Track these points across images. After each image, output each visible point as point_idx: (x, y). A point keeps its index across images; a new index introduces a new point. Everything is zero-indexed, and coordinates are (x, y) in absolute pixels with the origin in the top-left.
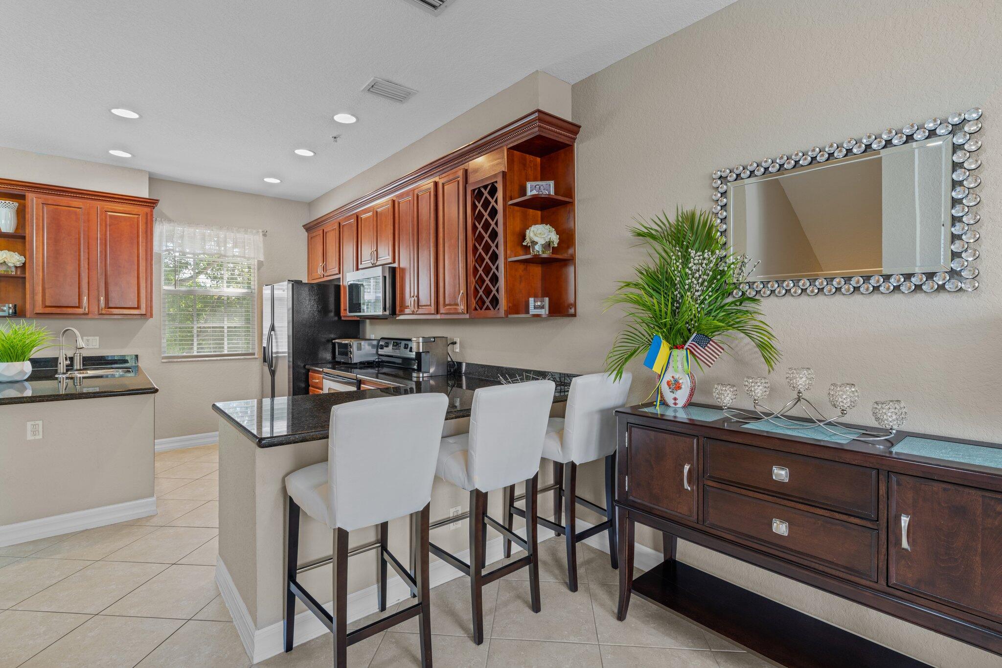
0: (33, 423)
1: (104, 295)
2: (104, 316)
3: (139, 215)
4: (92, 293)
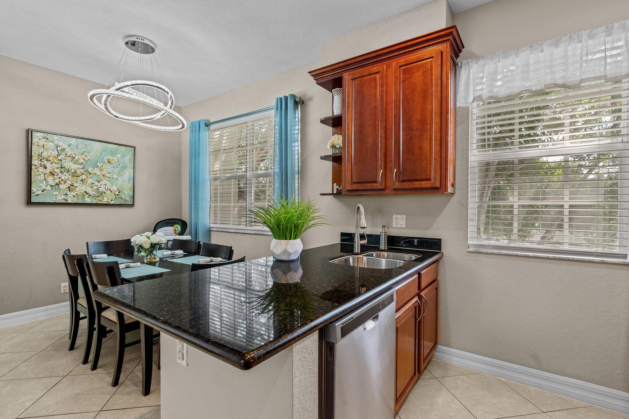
1: (397, 166)
2: (398, 191)
3: (432, 57)
4: (389, 166)
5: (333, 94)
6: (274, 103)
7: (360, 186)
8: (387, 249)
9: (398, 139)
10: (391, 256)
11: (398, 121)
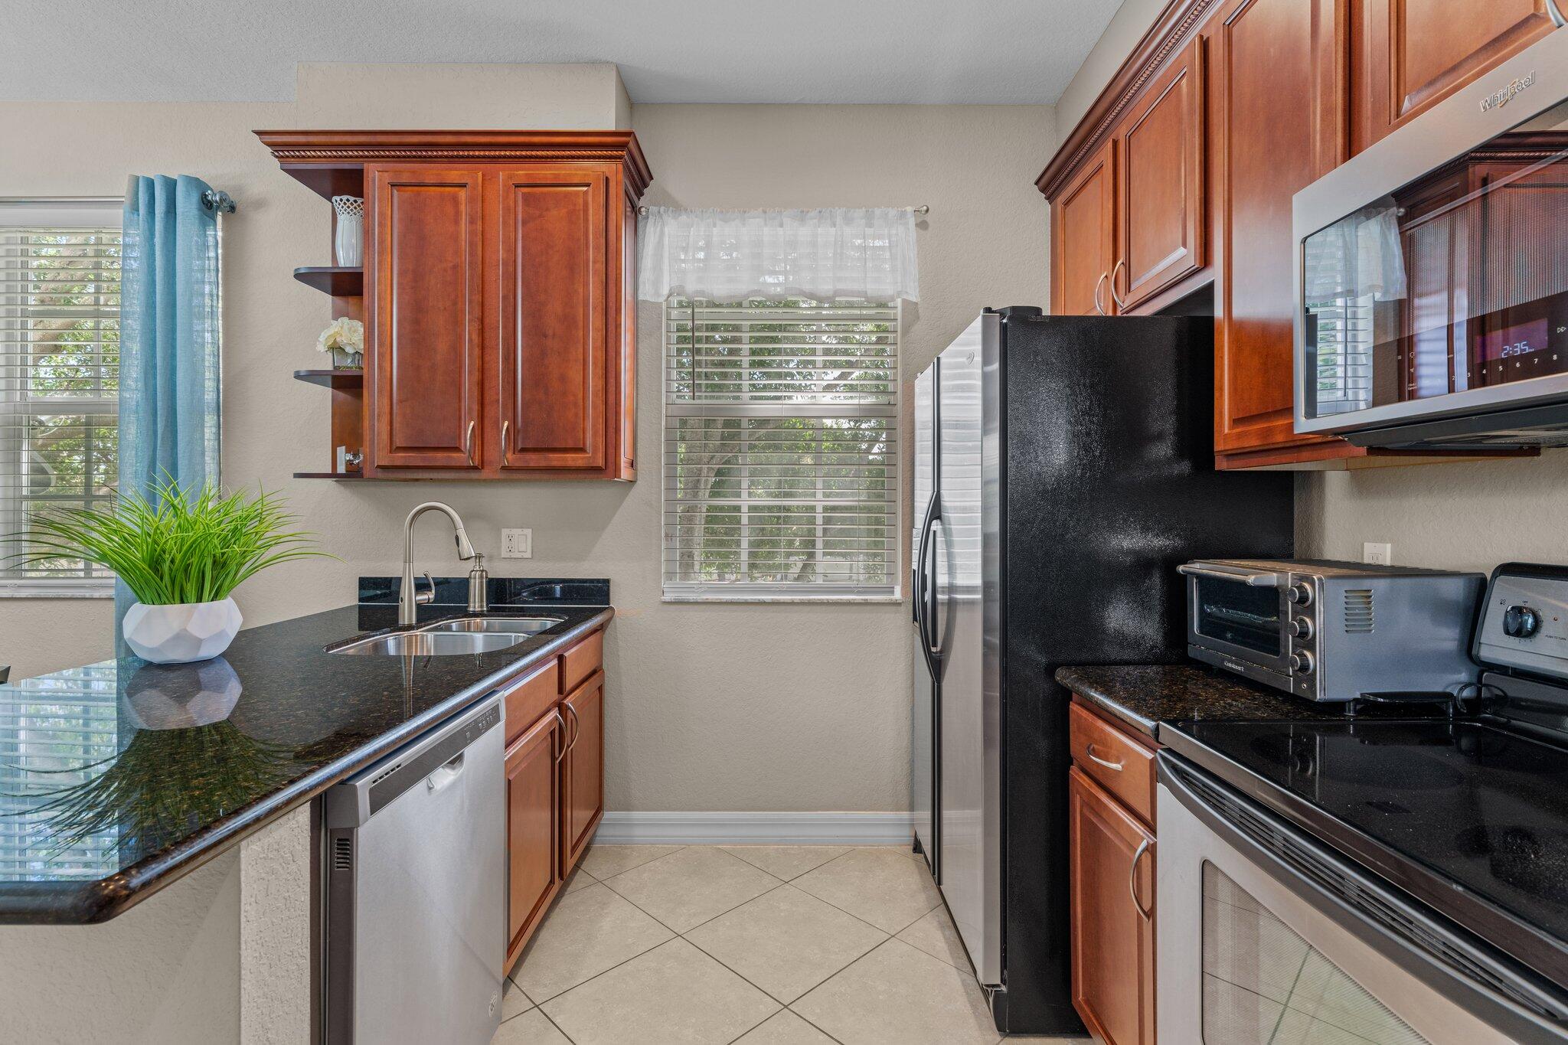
1: (510, 414)
2: (512, 473)
3: (588, 185)
4: (489, 411)
5: (333, 206)
6: (123, 190)
7: (414, 458)
8: (488, 611)
9: (512, 352)
10: (497, 625)
11: (511, 309)
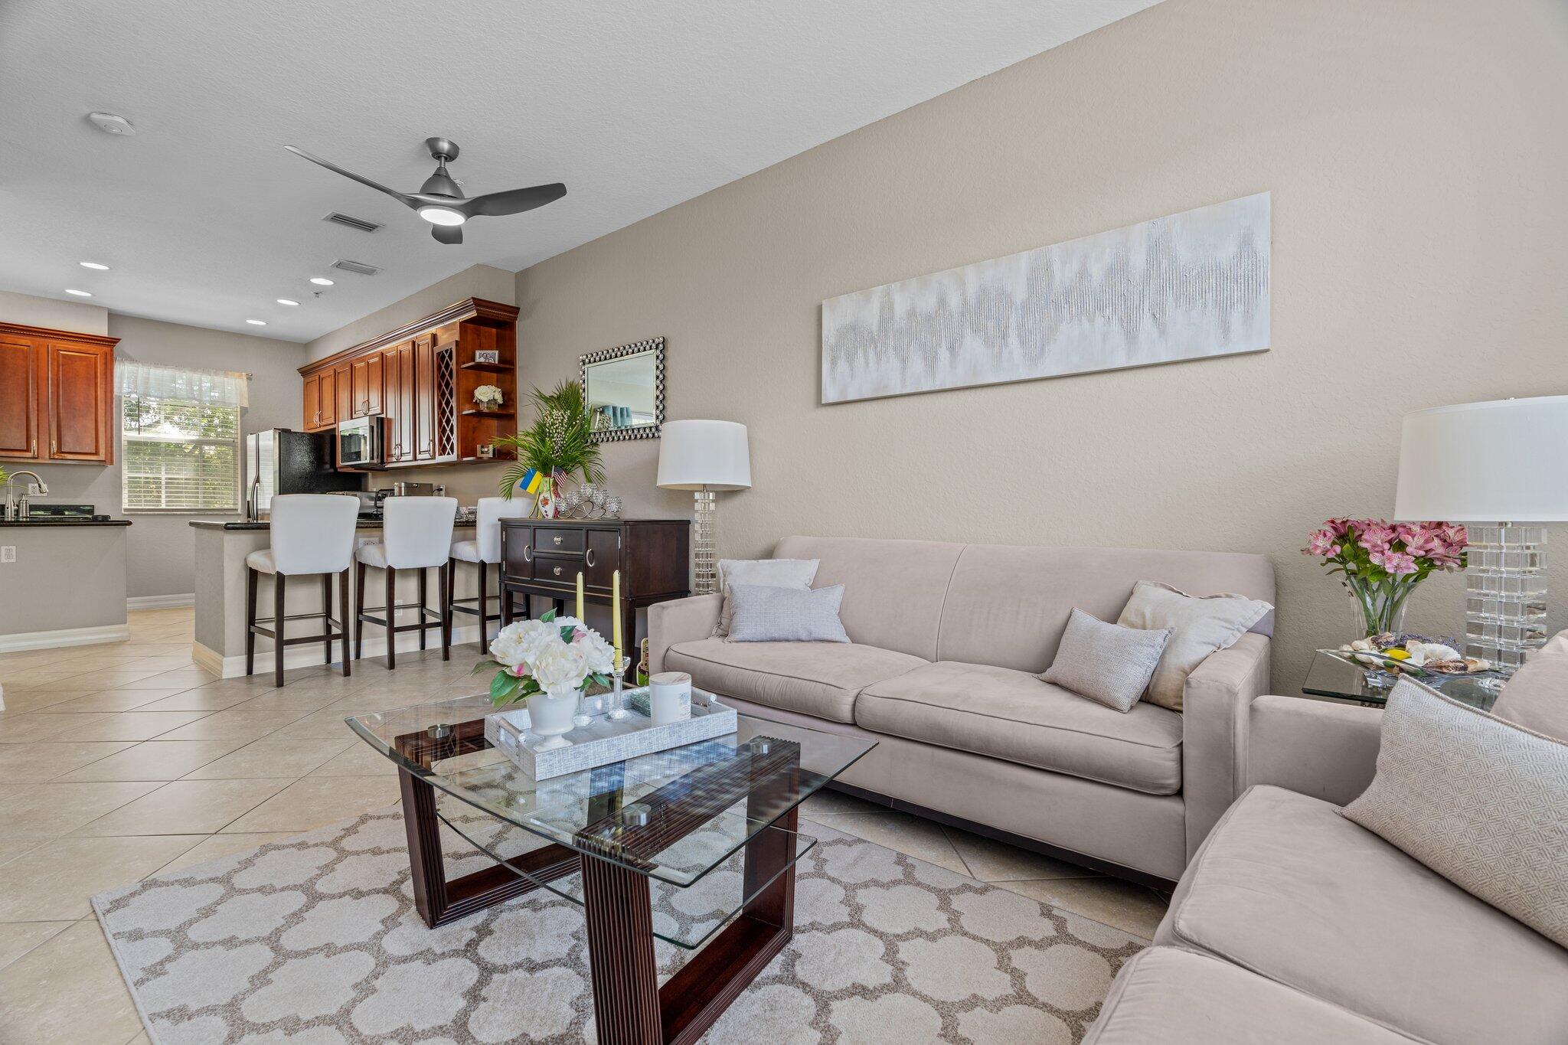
0: (7, 547)
3: (97, 355)
4: (42, 436)
